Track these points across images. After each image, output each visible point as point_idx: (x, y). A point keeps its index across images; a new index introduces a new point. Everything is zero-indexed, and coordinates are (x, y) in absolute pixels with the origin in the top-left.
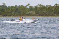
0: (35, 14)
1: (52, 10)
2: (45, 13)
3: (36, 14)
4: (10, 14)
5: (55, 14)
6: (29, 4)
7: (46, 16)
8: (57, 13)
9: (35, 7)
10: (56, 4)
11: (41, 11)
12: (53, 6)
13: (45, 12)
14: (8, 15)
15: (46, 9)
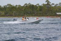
1: (22, 10)
2: (15, 14)
3: (5, 14)
8: (27, 13)
9: (4, 7)
10: (26, 4)
11: (11, 11)
12: (23, 6)
13: (14, 12)
15: (16, 9)
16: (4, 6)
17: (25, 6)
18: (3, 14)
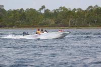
0: (54, 23)
1: (84, 17)
3: (56, 23)
4: (11, 24)
5: (88, 23)
6: (43, 7)
7: (73, 27)
8: (92, 22)
10: (91, 7)
14: (8, 25)
15: (73, 15)
16: (55, 11)
17: (90, 9)
18: (52, 23)
